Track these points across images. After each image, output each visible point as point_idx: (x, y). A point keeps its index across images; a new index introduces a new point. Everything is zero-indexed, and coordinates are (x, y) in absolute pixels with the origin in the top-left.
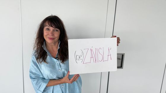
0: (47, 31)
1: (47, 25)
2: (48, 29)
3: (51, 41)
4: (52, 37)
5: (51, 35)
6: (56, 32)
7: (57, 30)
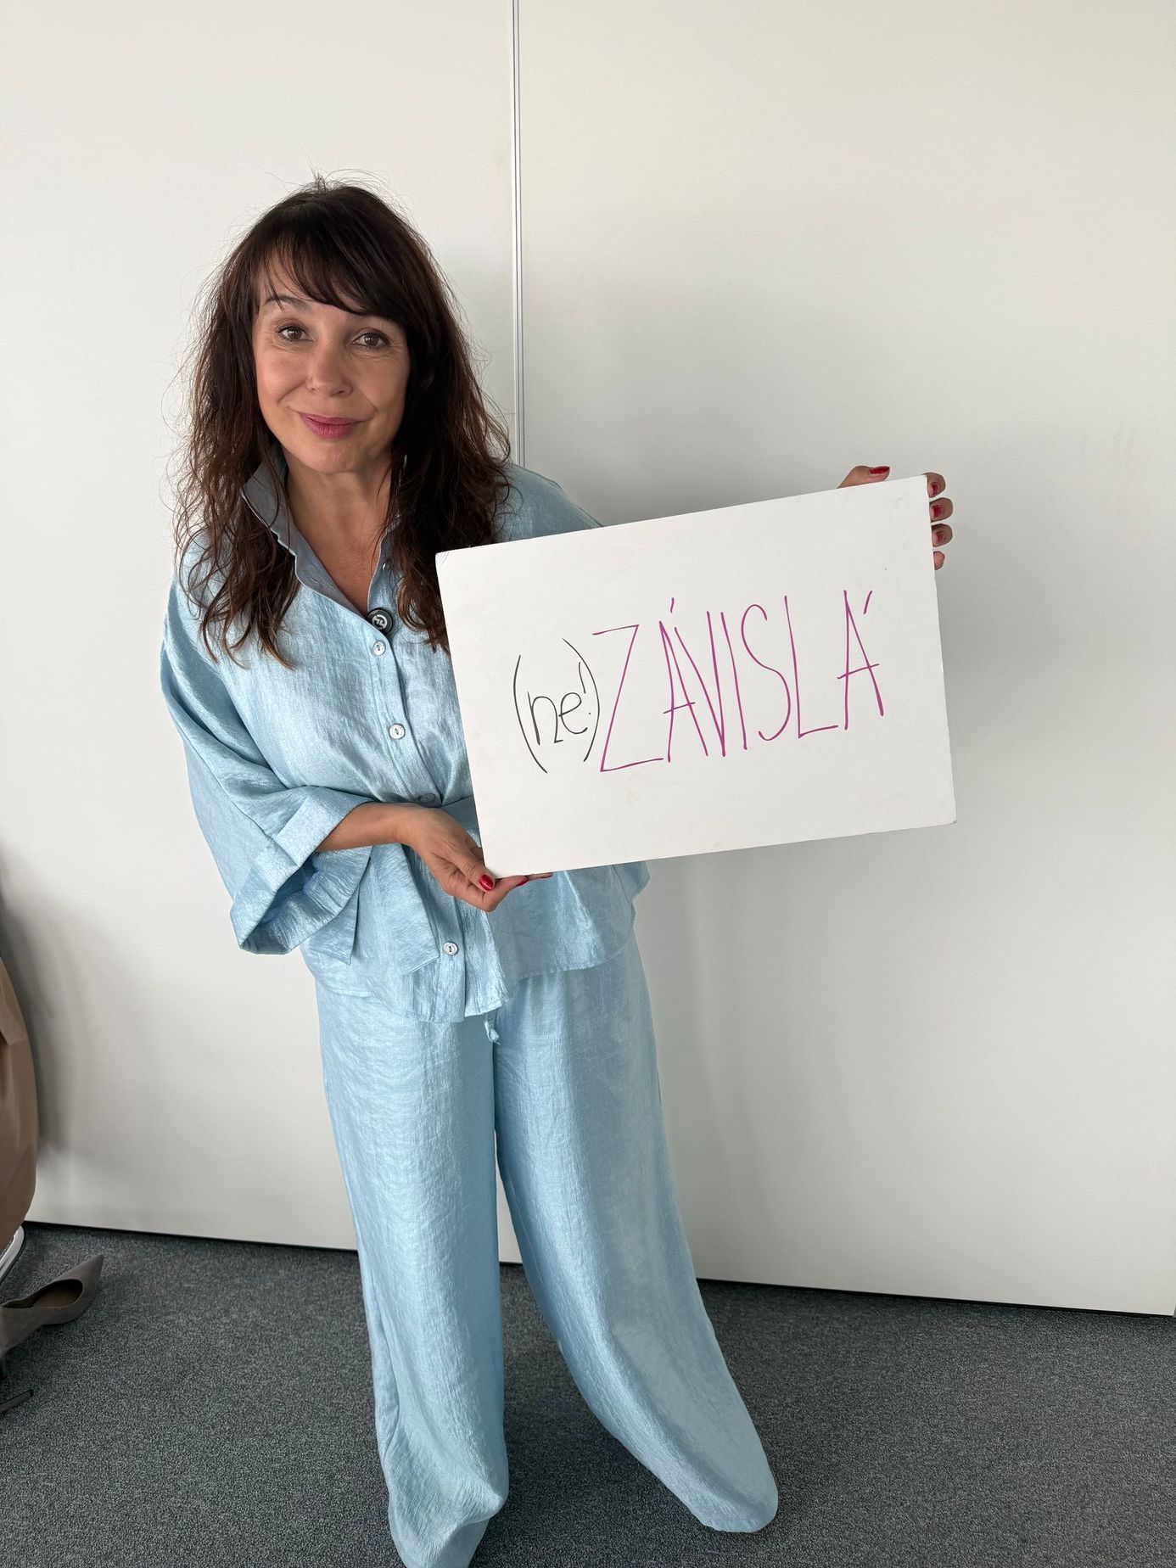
0: (288, 354)
1: (282, 291)
2: (296, 332)
3: (327, 445)
4: (331, 407)
5: (330, 386)
6: (367, 353)
7: (375, 337)
